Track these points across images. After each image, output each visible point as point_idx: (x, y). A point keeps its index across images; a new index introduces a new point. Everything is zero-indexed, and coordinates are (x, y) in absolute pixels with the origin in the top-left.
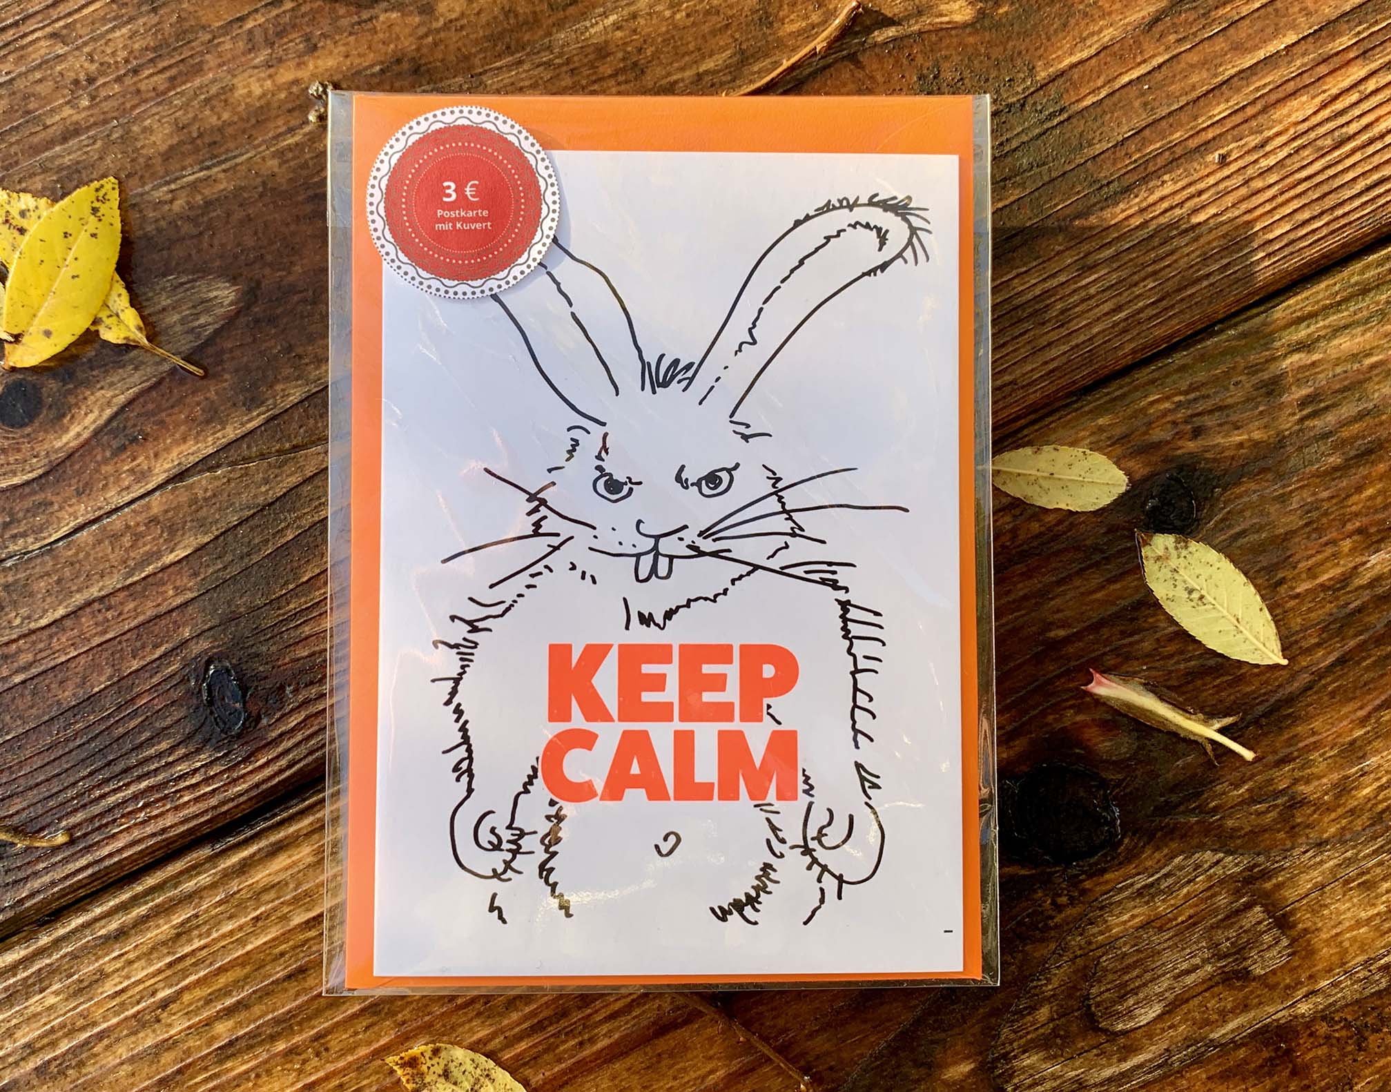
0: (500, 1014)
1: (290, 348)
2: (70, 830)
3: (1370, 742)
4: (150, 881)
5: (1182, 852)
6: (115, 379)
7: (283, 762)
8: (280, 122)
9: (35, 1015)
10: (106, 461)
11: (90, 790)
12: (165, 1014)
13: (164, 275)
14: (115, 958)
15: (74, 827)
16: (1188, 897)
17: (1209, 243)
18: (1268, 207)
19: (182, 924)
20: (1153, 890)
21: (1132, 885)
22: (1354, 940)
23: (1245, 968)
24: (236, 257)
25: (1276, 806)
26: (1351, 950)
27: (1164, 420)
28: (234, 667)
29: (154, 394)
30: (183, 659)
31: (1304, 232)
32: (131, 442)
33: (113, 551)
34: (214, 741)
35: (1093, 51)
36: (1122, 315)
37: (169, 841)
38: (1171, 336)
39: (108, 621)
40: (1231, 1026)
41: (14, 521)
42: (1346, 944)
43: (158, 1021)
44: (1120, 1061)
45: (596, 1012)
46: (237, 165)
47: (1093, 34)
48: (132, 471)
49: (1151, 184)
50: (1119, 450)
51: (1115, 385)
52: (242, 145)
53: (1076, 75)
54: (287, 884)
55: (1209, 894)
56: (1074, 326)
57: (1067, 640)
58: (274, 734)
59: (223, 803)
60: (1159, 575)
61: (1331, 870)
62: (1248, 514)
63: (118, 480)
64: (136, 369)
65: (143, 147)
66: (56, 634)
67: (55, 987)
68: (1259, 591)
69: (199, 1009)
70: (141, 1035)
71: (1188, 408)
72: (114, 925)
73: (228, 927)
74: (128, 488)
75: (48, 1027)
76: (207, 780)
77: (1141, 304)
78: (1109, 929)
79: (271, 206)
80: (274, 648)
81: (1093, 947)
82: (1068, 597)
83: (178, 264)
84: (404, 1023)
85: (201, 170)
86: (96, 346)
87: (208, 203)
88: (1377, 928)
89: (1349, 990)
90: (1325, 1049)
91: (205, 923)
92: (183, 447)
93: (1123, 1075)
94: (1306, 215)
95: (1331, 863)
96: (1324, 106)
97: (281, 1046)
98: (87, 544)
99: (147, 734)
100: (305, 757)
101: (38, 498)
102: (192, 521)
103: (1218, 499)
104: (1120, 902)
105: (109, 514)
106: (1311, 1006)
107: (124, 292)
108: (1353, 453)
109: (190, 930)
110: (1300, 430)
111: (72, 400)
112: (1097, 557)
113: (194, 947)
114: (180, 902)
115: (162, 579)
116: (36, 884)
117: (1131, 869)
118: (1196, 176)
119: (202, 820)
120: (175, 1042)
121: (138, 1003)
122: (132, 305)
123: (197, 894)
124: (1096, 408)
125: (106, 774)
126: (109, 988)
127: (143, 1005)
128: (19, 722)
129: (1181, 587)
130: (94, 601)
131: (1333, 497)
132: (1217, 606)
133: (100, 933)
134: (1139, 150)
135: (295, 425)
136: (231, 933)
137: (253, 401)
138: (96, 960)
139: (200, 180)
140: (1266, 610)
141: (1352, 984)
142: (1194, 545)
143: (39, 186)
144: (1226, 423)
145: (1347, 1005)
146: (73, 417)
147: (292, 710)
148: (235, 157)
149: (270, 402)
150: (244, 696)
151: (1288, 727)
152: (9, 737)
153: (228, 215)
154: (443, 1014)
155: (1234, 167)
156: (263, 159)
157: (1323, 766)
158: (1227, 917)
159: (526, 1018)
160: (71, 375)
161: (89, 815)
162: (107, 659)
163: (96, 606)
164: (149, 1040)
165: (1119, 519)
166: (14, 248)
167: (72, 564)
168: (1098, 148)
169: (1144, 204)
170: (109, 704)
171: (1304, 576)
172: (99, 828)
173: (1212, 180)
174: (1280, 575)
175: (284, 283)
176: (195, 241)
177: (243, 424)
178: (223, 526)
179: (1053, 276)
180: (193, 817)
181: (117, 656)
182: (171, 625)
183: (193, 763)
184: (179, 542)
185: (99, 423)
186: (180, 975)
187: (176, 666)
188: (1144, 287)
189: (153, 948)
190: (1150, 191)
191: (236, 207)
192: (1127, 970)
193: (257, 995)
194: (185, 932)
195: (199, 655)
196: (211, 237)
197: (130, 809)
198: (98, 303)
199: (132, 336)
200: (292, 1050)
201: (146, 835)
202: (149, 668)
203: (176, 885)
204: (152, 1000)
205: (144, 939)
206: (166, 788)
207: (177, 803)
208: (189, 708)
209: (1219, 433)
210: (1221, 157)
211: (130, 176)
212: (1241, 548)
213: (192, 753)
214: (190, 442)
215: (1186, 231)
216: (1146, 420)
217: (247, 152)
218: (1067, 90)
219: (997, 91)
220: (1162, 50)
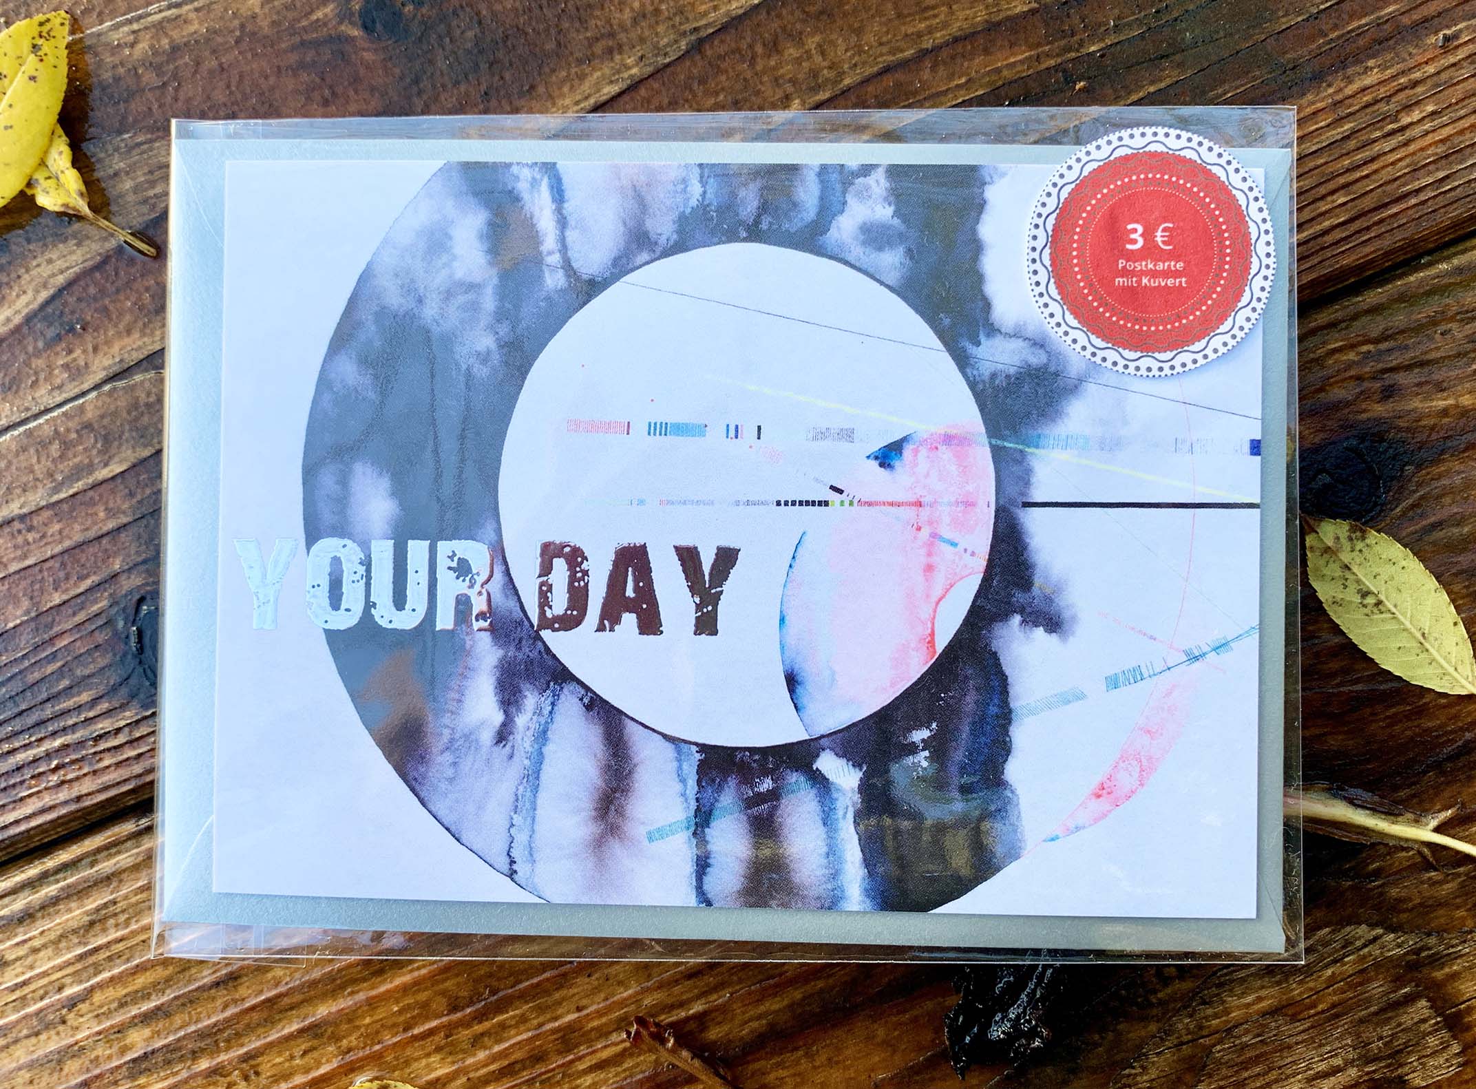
0: (464, 1051)
4: (64, 856)
5: (1329, 925)
6: (55, 254)
10: (38, 353)
12: (72, 1016)
13: (120, 132)
14: (17, 944)
16: (1332, 981)
17: (1422, 149)
19: (98, 910)
23: (1400, 1077)
25: (1459, 875)
27: (1347, 375)
29: (98, 275)
30: (111, 596)
32: (67, 332)
33: (39, 462)
34: (142, 696)
36: (1301, 236)
37: (86, 811)
38: (1361, 268)
39: (28, 544)
43: (64, 1022)
45: (580, 1058)
46: (212, 3)
48: (66, 367)
49: (1350, 71)
55: (1361, 979)
60: (1326, 572)
62: (1447, 500)
63: (50, 376)
64: (79, 245)
68: (1453, 601)
69: (110, 1011)
70: (43, 1037)
71: (1378, 361)
72: (19, 905)
74: (60, 387)
76: (132, 743)
77: (1327, 224)
78: (1227, 1012)
79: (249, 56)
81: (1205, 1032)
83: (135, 121)
84: (349, 1050)
85: (170, 7)
86: (33, 212)
87: (175, 49)
91: (123, 911)
92: (127, 341)
97: (204, 1064)
98: (10, 451)
99: (65, 683)
102: (131, 430)
103: (1410, 480)
104: (1243, 980)
107: (67, 150)
109: (106, 918)
111: (3, 278)
113: (110, 938)
114: (96, 884)
115: (92, 498)
118: (1411, 63)
120: (83, 1048)
121: (42, 998)
122: (75, 167)
123: (116, 876)
125: (17, 725)
126: (11, 978)
127: (46, 1001)
129: (1353, 588)
130: (13, 520)
132: (1398, 616)
133: (2, 913)
134: (1336, 27)
139: (168, 20)
140: (1461, 626)
142: (1373, 537)
144: (1427, 382)
146: (3, 298)
153: (198, 64)
154: (395, 1044)
155: (1461, 54)
158: (1382, 1011)
159: (494, 1058)
160: (5, 248)
162: (26, 589)
163: (17, 525)
164: (51, 1043)
168: (1285, 22)
169: (1339, 97)
170: (25, 641)
172: (5, 789)
173: (1431, 69)
176: (158, 92)
180: (113, 786)
181: (37, 586)
182: (100, 554)
183: (117, 721)
184: (114, 455)
185: (31, 307)
186: (91, 970)
187: (103, 604)
188: (1333, 201)
189: (61, 936)
190: (1349, 80)
191: (207, 53)
192: (1245, 1065)
193: (179, 1003)
194: (100, 921)
195: (131, 592)
196: (176, 90)
197: (41, 770)
198: (33, 161)
199: (72, 203)
200: (216, 1071)
201: (58, 801)
202: (72, 603)
203: (92, 865)
204: (58, 997)
205: (52, 925)
206: (84, 748)
207: (96, 767)
208: (115, 655)
209: (1418, 394)
210: (1447, 39)
211: (86, 12)
212: (1434, 543)
213: (116, 708)
214: (136, 335)
215: (1393, 132)
216: (1322, 373)
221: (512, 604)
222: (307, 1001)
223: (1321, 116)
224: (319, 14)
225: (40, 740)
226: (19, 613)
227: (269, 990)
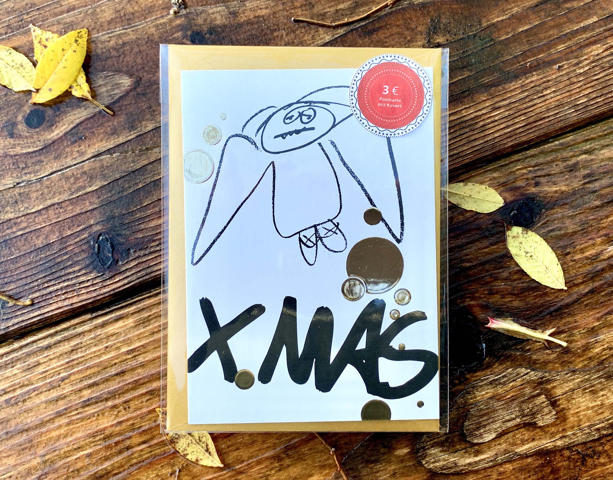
1: (151, 107)
2: (32, 300)
3: (601, 329)
4: (64, 326)
5: (511, 367)
6: (76, 112)
7: (126, 281)
8: (158, 13)
9: (8, 377)
10: (68, 146)
11: (44, 283)
12: (63, 384)
13: (102, 71)
14: (44, 357)
15: (35, 298)
16: (513, 387)
17: (550, 103)
18: (578, 90)
19: (75, 346)
20: (496, 383)
21: (488, 379)
22: (585, 415)
23: (535, 422)
24: (133, 67)
25: (557, 352)
26: (583, 420)
27: (523, 178)
28: (110, 238)
29: (91, 120)
30: (89, 232)
31: (593, 103)
32: (79, 139)
33: (66, 184)
34: (98, 269)
35: (508, 16)
36: (509, 130)
37: (74, 310)
38: (529, 142)
39: (60, 213)
40: (526, 447)
41: (27, 167)
42: (581, 417)
43: (59, 386)
44: (474, 456)
46: (138, 29)
47: (509, 9)
48: (78, 151)
49: (527, 75)
50: (502, 189)
51: (503, 160)
52: (141, 21)
53: (500, 25)
54: (121, 334)
55: (522, 387)
56: (487, 132)
57: (470, 268)
58: (124, 269)
59: (98, 296)
60: (514, 244)
61: (578, 383)
62: (556, 222)
63: (72, 154)
64: (85, 109)
65: (100, 18)
66: (38, 216)
67: (18, 366)
68: (557, 256)
69: (77, 383)
70: (51, 391)
71: (533, 173)
72: (46, 342)
73: (94, 349)
74: (75, 158)
75: (13, 383)
76: (93, 285)
77: (517, 126)
78: (475, 397)
80: (128, 233)
81: (467, 404)
82: (472, 250)
83: (108, 68)
85: (123, 29)
86: (70, 97)
87: (124, 44)
88: (596, 412)
89: (581, 438)
90: (567, 462)
91: (84, 346)
92: (100, 144)
93: (476, 462)
94: (594, 95)
95: (578, 380)
96: (607, 50)
97: (110, 403)
98: (55, 180)
99: (70, 263)
100: (135, 280)
101: (38, 158)
102: (100, 175)
103: (543, 215)
104: (481, 386)
105: (66, 168)
106: (563, 442)
107: (84, 76)
108: (606, 201)
109: (78, 349)
110: (583, 188)
111: (57, 119)
112: (487, 233)
113: (79, 356)
114: (75, 336)
115: (85, 198)
116: (16, 321)
117: (488, 372)
118: (547, 74)
119: (89, 302)
120: (66, 396)
121: (52, 377)
122: (87, 82)
123: (83, 334)
124: (493, 169)
125: (51, 277)
126: (41, 369)
127: (54, 378)
128: (18, 251)
129: (523, 250)
131: (595, 219)
132: (538, 261)
133: (39, 346)
134: (524, 61)
135: (148, 140)
136: (95, 352)
137: (132, 127)
138: (37, 357)
139: (122, 34)
140: (559, 265)
141: (582, 435)
142: (530, 233)
143: (55, 30)
144: (551, 181)
145: (579, 444)
146: (57, 126)
147: (132, 260)
148: (138, 25)
149: (139, 129)
150: (113, 251)
151: (565, 318)
152: (12, 257)
153: (132, 50)
155: (564, 72)
156: (149, 27)
157: (579, 336)
158: (529, 399)
160: (59, 109)
161: (42, 294)
162: (58, 229)
163: (56, 206)
164: (54, 394)
165: (498, 218)
166: (41, 54)
167: (48, 187)
168: (506, 58)
169: (524, 84)
170: (56, 248)
171: (579, 252)
172: (45, 300)
173: (554, 77)
174: (568, 250)
175: (152, 79)
176: (117, 58)
177: (126, 137)
178: (113, 179)
179: (480, 110)
180: (85, 300)
181: (62, 228)
182: (86, 218)
183: (88, 277)
184: (94, 183)
185: (67, 130)
186: (71, 368)
187: (86, 235)
188: (520, 119)
189: (61, 355)
190: (527, 78)
191: (135, 46)
192: (482, 416)
193: (102, 381)
194: (75, 350)
195: (96, 231)
196: (124, 58)
197: (59, 294)
198: (73, 79)
199: (85, 95)
200: (114, 407)
201: (64, 305)
202: (75, 234)
203: (74, 329)
204: (58, 377)
205: (57, 350)
206: (75, 286)
207: (79, 293)
208: (89, 254)
209: (547, 185)
210: (559, 67)
211: (93, 29)
212: (551, 237)
213: (88, 272)
214: (104, 142)
215: (541, 97)
216: (515, 176)
217: (143, 24)
218: (495, 32)
219: (464, 29)
220: (538, 19)
222: (149, 381)
223: (517, 90)
224: (176, 35)
225: (59, 283)
226: (55, 237)
227: (136, 377)
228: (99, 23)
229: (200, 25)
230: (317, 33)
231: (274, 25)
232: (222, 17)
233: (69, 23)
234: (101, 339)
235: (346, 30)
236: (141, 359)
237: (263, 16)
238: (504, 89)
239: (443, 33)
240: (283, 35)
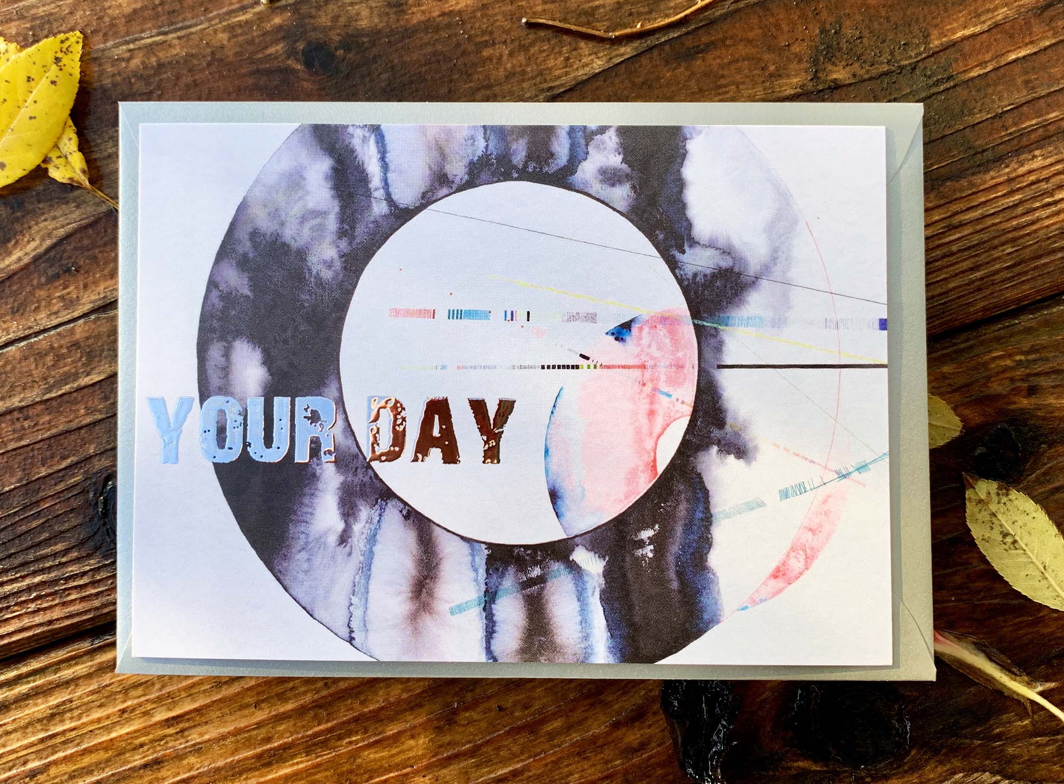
4: (35, 664)
5: (962, 770)
6: (58, 214)
10: (40, 286)
19: (57, 706)
25: (1056, 741)
27: (1002, 376)
29: (91, 231)
30: (85, 472)
32: (65, 272)
33: (36, 368)
34: (104, 549)
35: (985, 27)
36: (978, 274)
37: (55, 633)
38: (1020, 300)
39: (24, 429)
46: (191, 33)
47: (988, 11)
48: (62, 298)
49: (1023, 157)
50: (957, 397)
51: (963, 337)
52: (197, 16)
53: (967, 47)
54: (153, 684)
60: (979, 516)
63: (49, 304)
64: (78, 207)
65: (110, 7)
71: (1026, 368)
73: (97, 714)
74: (56, 313)
76: (94, 583)
77: (997, 266)
79: (217, 76)
85: (159, 34)
86: (46, 181)
87: (161, 66)
91: (77, 708)
98: (14, 358)
99: (45, 535)
103: (1043, 455)
105: (37, 334)
107: (74, 137)
109: (64, 712)
111: (18, 227)
113: (65, 727)
114: (58, 686)
115: (76, 398)
119: (85, 617)
121: (10, 769)
122: (80, 150)
123: (74, 681)
124: (943, 356)
125: (7, 563)
127: (13, 771)
129: (997, 530)
130: (14, 410)
132: (1028, 552)
134: (1015, 124)
136: (99, 720)
139: (157, 44)
142: (1014, 494)
143: (13, 33)
146: (17, 242)
148: (190, 27)
153: (178, 79)
156: (215, 31)
160: (21, 205)
162: (20, 463)
163: (16, 414)
165: (950, 461)
168: (978, 118)
169: (1014, 175)
170: (17, 503)
180: (78, 614)
181: (29, 461)
182: (79, 441)
183: (83, 566)
184: (95, 367)
185: (39, 251)
186: (50, 750)
187: (79, 478)
188: (1003, 251)
189: (29, 723)
190: (1021, 164)
191: (185, 72)
193: (115, 778)
194: (59, 714)
195: (100, 471)
196: (160, 96)
197: (23, 599)
198: (50, 144)
199: (76, 177)
201: (34, 623)
202: (55, 476)
203: (56, 672)
204: (23, 769)
205: (22, 715)
206: (56, 585)
207: (65, 600)
208: (85, 517)
209: (1053, 394)
211: (95, 32)
212: (1056, 501)
213: (83, 557)
215: (1049, 205)
216: (986, 374)
217: (201, 24)
218: (956, 60)
219: (892, 53)
220: (1050, 34)
221: (350, 442)
223: (1000, 188)
224: (271, 50)
226: (13, 480)
227: (185, 773)
228: (107, 19)
229: (325, 27)
230: (574, 53)
231: (484, 33)
232: (372, 13)
233: (42, 17)
234: (113, 694)
235: (636, 48)
236: (195, 737)
237: (460, 13)
238: (972, 185)
239: (847, 60)
240: (501, 56)
